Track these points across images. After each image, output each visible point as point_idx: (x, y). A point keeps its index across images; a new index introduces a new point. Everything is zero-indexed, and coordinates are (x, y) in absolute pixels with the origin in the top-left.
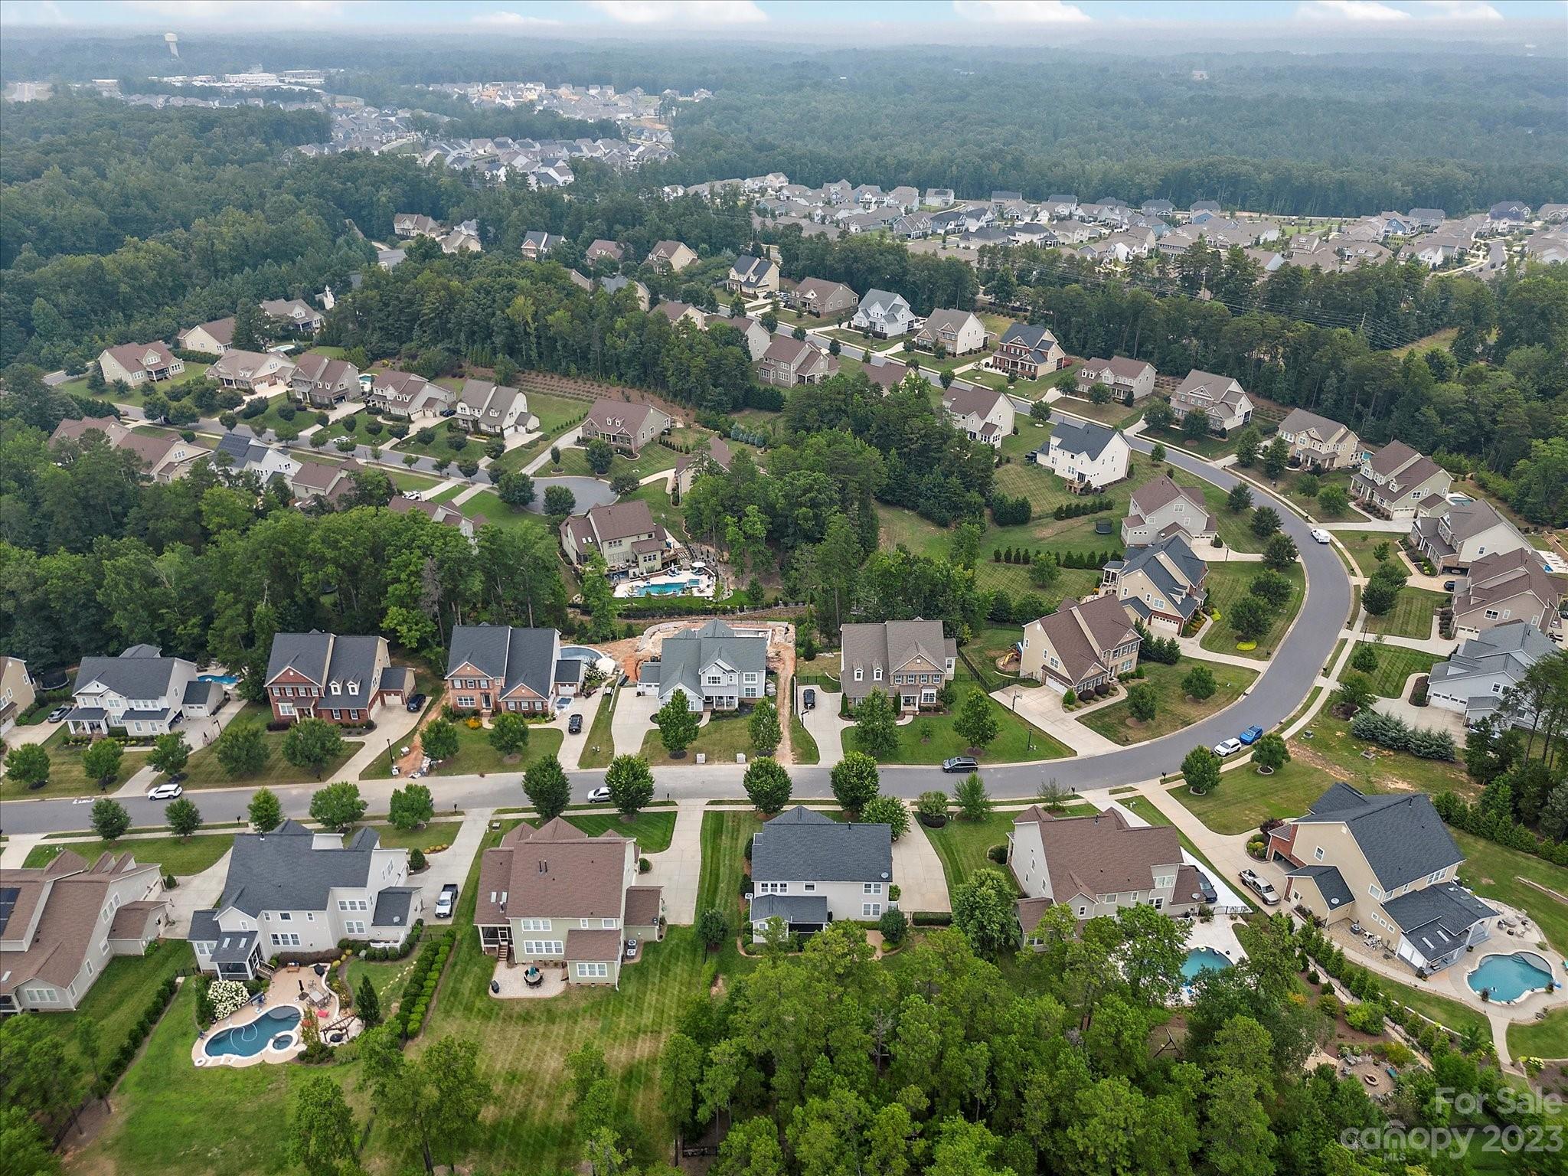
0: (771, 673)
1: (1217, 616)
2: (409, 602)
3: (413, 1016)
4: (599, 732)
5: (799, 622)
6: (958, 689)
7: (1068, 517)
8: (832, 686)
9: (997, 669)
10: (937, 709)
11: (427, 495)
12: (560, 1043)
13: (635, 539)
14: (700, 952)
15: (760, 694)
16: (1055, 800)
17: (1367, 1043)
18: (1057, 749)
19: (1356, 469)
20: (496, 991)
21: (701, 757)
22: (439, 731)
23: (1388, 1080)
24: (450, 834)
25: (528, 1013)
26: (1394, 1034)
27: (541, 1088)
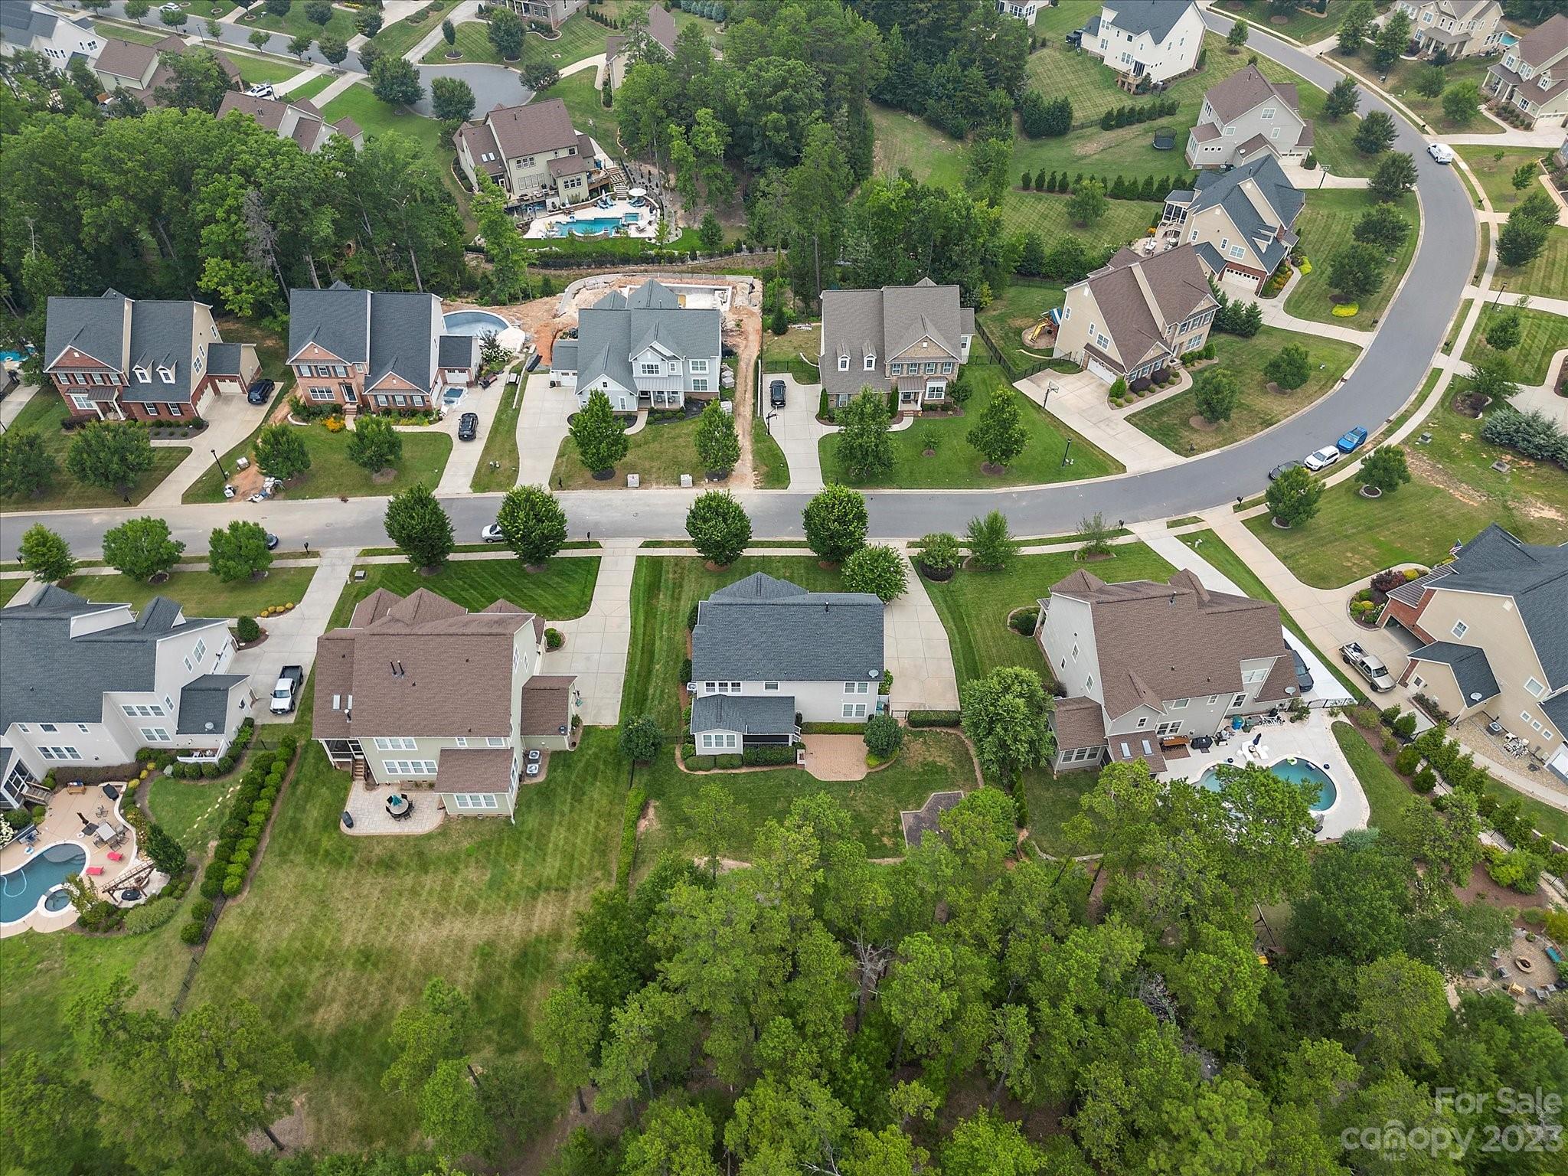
0: (728, 353)
1: (1307, 268)
2: (234, 250)
3: (231, 869)
4: (499, 438)
5: (767, 277)
6: (974, 377)
7: (1120, 126)
8: (808, 374)
9: (1023, 346)
10: (945, 408)
11: (281, 89)
12: (434, 904)
13: (551, 156)
14: (626, 766)
15: (713, 387)
16: (1100, 536)
17: (1516, 907)
18: (1101, 463)
19: (1490, 57)
20: (350, 825)
21: (633, 479)
22: (278, 442)
23: (1546, 965)
24: (297, 586)
25: (392, 857)
26: (1550, 891)
27: (404, 977)
